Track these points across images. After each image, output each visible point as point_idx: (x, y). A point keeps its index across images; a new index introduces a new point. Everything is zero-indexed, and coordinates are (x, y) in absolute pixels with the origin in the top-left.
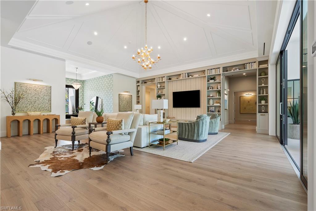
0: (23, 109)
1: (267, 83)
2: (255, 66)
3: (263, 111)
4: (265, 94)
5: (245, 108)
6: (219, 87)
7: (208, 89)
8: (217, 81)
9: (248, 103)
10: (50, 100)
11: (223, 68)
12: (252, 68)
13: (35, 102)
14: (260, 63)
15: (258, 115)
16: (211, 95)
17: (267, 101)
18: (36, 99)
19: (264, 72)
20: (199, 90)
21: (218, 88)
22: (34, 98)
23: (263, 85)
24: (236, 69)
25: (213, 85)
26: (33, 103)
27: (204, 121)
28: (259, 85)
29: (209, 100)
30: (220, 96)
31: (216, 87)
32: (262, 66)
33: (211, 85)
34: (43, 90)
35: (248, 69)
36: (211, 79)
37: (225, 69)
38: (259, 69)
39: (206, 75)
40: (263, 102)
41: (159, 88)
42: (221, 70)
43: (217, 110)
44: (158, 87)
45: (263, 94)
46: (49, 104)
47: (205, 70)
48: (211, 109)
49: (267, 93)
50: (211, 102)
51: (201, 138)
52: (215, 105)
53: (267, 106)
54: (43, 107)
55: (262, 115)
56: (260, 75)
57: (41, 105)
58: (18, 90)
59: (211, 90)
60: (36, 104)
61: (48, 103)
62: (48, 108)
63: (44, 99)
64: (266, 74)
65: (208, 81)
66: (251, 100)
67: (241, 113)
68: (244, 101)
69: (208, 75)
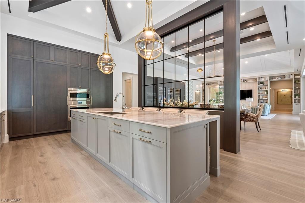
1: (299, 86)
2: (292, 77)
3: (297, 102)
4: (298, 93)
5: (282, 100)
6: (267, 88)
7: (259, 89)
8: (266, 84)
9: (284, 96)
11: (270, 77)
12: (290, 78)
14: (295, 75)
15: (294, 105)
16: (261, 93)
17: (299, 97)
19: (298, 80)
20: (251, 89)
21: (265, 89)
23: (297, 88)
24: (279, 78)
25: (262, 87)
27: (267, 107)
28: (294, 87)
29: (259, 96)
30: (268, 93)
31: (264, 88)
32: (296, 77)
33: (261, 87)
35: (287, 78)
36: (261, 83)
37: (271, 78)
38: (294, 79)
39: (257, 81)
40: (297, 97)
41: (221, 88)
42: (268, 78)
43: (265, 101)
45: (297, 92)
47: (257, 78)
48: (261, 101)
49: (300, 92)
50: (261, 97)
51: (265, 114)
52: (264, 98)
53: (299, 100)
55: (296, 104)
56: (295, 82)
59: (261, 90)
64: (299, 81)
65: (259, 84)
66: (286, 94)
67: (279, 104)
68: (281, 95)
69: (259, 81)
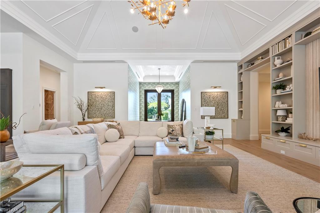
0: (93, 115)
10: (113, 106)
13: (102, 108)
18: (102, 105)
22: (101, 105)
26: (100, 109)
34: (107, 97)
41: (278, 66)
44: (276, 66)
46: (113, 110)
54: (108, 113)
57: (106, 111)
58: (90, 99)
60: (102, 110)
61: (111, 109)
62: (112, 114)
63: (108, 105)
